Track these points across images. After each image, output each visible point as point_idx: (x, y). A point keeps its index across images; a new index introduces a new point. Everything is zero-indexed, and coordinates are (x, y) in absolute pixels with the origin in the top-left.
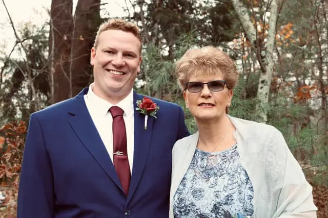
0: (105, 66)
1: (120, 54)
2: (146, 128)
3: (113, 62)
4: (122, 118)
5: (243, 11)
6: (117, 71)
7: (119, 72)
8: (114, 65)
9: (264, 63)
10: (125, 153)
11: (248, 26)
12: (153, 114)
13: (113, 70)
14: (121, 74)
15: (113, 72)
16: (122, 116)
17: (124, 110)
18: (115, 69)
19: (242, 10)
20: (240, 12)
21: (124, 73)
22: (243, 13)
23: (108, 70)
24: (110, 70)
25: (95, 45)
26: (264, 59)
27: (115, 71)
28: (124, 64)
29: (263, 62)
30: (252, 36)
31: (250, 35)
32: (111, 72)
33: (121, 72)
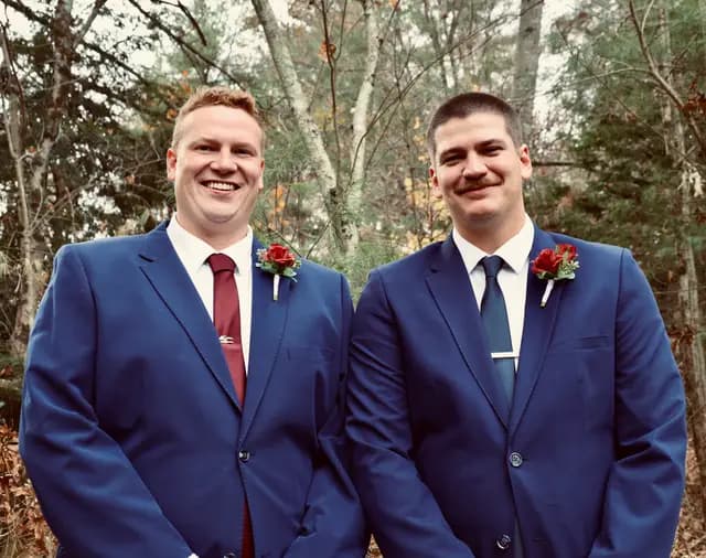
0: (198, 175)
1: (226, 150)
2: (275, 298)
3: (215, 166)
4: (232, 276)
5: (314, 131)
6: (223, 183)
7: (227, 183)
8: (216, 172)
9: (344, 234)
10: (238, 341)
11: (322, 161)
12: (290, 272)
13: (214, 182)
14: (232, 187)
15: (216, 185)
16: (233, 272)
17: (236, 262)
18: (219, 179)
19: (312, 128)
20: (306, 131)
21: (237, 187)
22: (313, 135)
23: (205, 183)
24: (210, 182)
25: (173, 144)
26: (346, 227)
27: (217, 182)
28: (235, 168)
29: (344, 231)
30: (327, 180)
31: (323, 177)
32: (212, 185)
33: (230, 184)
